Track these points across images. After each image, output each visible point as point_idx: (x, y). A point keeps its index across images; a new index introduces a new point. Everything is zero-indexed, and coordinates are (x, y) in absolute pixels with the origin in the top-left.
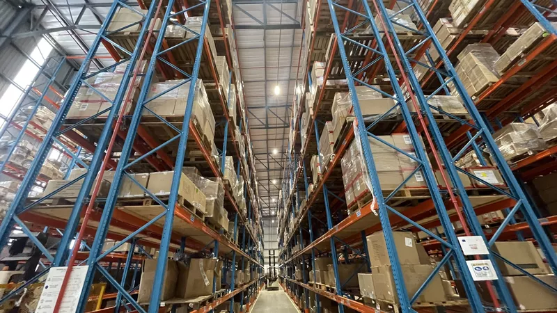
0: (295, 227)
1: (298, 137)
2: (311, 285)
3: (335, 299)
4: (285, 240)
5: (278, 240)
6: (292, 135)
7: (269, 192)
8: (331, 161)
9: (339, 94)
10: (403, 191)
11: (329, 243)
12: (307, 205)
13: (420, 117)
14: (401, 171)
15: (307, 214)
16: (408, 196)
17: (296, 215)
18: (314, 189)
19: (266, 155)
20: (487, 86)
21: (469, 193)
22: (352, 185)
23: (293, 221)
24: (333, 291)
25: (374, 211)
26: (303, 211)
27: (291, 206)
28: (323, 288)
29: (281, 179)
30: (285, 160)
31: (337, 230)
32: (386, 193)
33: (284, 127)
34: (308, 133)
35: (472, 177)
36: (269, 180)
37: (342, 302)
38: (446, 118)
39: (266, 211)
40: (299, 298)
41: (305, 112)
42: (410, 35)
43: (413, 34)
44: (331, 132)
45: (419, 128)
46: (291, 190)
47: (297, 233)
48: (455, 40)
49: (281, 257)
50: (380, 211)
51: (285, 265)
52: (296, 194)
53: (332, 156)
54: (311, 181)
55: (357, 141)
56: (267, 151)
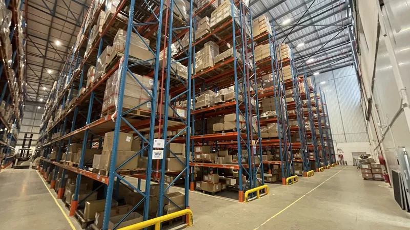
0: (61, 118)
1: (85, 42)
2: (62, 163)
3: (76, 171)
4: (49, 126)
5: (42, 125)
6: (80, 37)
7: (40, 79)
8: (102, 77)
9: (122, 30)
10: (136, 111)
11: (84, 133)
12: (76, 103)
13: (163, 72)
14: (140, 100)
15: (74, 109)
16: (138, 114)
17: (64, 108)
18: (84, 92)
19: (46, 42)
20: (208, 68)
21: (169, 119)
22: (108, 99)
23: (60, 112)
24: (76, 166)
25: (113, 119)
26: (71, 107)
27: (63, 99)
28: (70, 165)
29: (59, 71)
30: (69, 55)
31: (92, 126)
32: (125, 109)
33: (76, 25)
34: (93, 44)
35: (175, 112)
36: (43, 67)
37: (81, 173)
38: (177, 78)
39: (33, 97)
40: (49, 173)
41: (96, 24)
42: (180, 18)
43: (182, 19)
44: (109, 55)
45: (160, 78)
46: (66, 85)
47: (61, 122)
48: (207, 34)
49: (41, 140)
50: (117, 119)
51: (43, 147)
52: (70, 90)
53: (103, 74)
54: (84, 85)
55: (119, 72)
56: (49, 38)
